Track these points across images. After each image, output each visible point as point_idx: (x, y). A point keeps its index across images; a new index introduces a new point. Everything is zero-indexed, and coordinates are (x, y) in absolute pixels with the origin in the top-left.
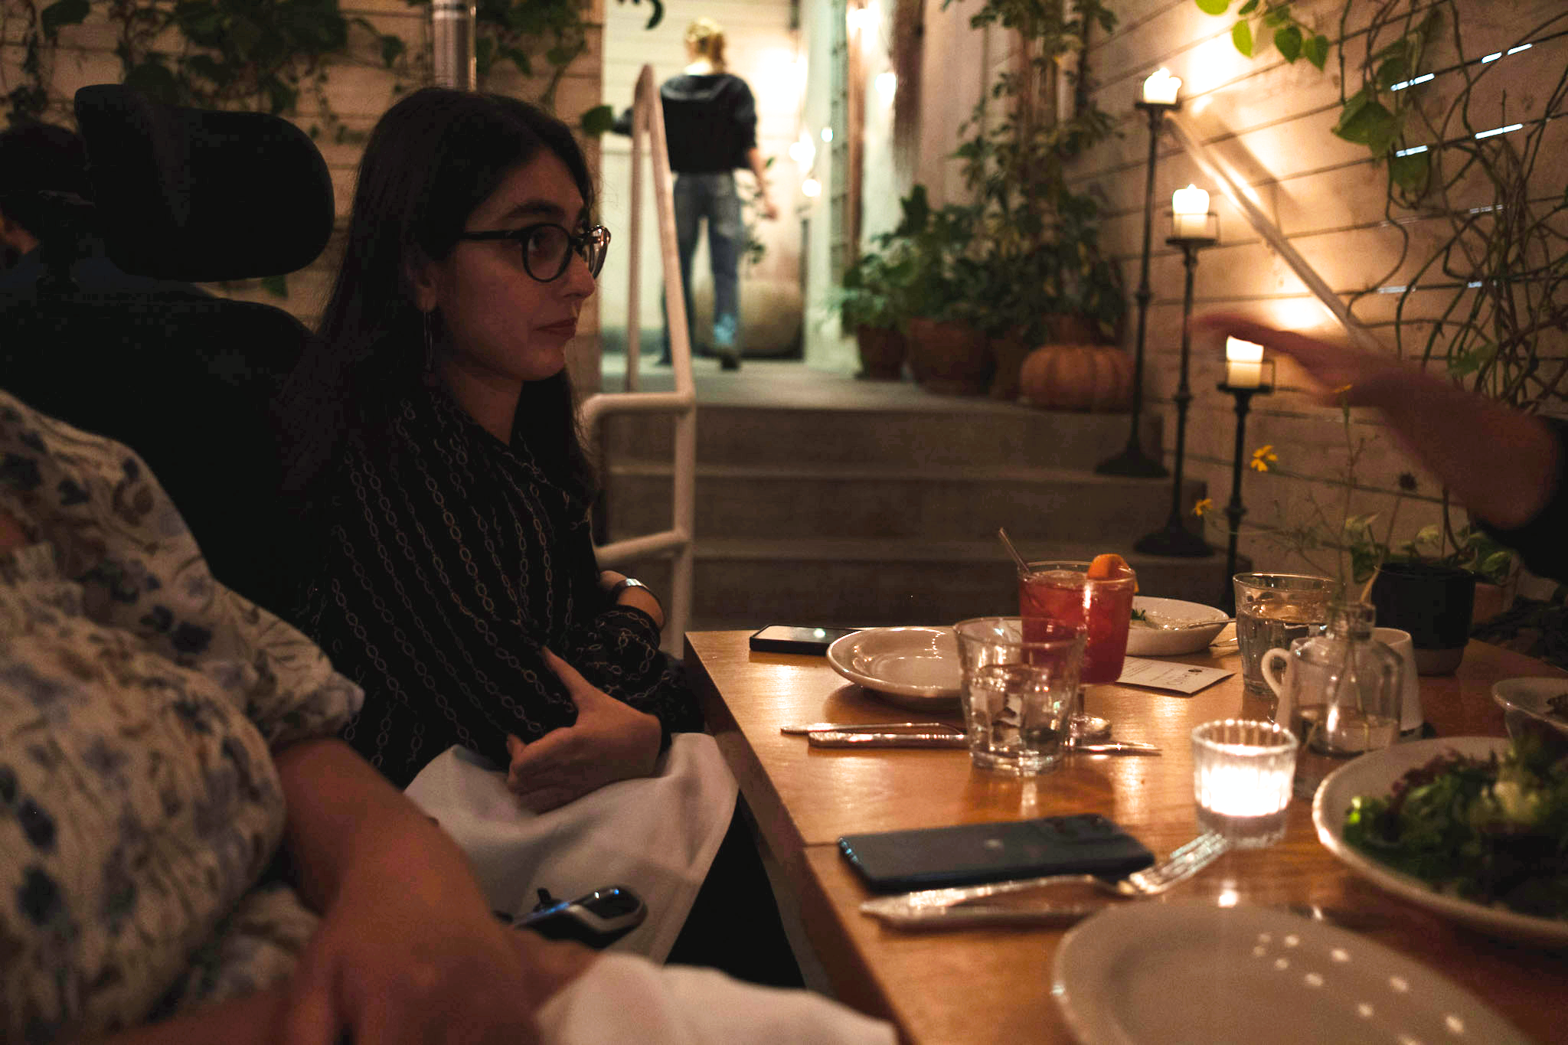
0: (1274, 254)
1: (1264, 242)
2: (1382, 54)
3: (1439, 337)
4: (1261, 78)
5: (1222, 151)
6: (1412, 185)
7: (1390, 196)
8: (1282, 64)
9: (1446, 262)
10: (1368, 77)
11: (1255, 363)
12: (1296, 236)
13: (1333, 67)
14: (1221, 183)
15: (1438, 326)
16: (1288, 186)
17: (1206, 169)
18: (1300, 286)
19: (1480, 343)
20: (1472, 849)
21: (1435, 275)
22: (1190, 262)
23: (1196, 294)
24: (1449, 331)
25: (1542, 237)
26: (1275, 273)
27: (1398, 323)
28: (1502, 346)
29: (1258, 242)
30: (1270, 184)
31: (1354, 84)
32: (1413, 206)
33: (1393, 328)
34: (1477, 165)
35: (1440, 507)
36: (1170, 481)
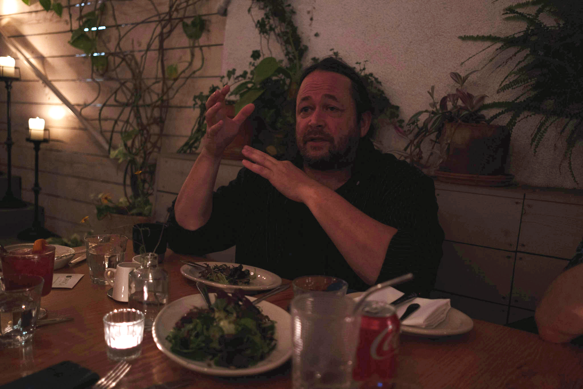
0: (45, 86)
1: (41, 82)
2: (85, 16)
3: (116, 126)
4: (34, 15)
5: (18, 41)
6: (100, 67)
7: (93, 71)
8: (43, 10)
9: (115, 97)
10: (81, 24)
11: (42, 131)
12: (55, 81)
13: (66, 16)
14: (19, 55)
15: (116, 122)
16: (50, 60)
17: (13, 49)
18: (57, 100)
19: (131, 129)
20: (215, 345)
21: (112, 101)
22: (8, 87)
23: (12, 99)
24: (120, 124)
25: (149, 93)
26: (46, 95)
27: (100, 119)
28: (140, 130)
29: (38, 81)
30: (41, 58)
31: (75, 25)
32: (102, 75)
33: (97, 122)
34: (124, 63)
35: (122, 187)
36: (6, 176)
